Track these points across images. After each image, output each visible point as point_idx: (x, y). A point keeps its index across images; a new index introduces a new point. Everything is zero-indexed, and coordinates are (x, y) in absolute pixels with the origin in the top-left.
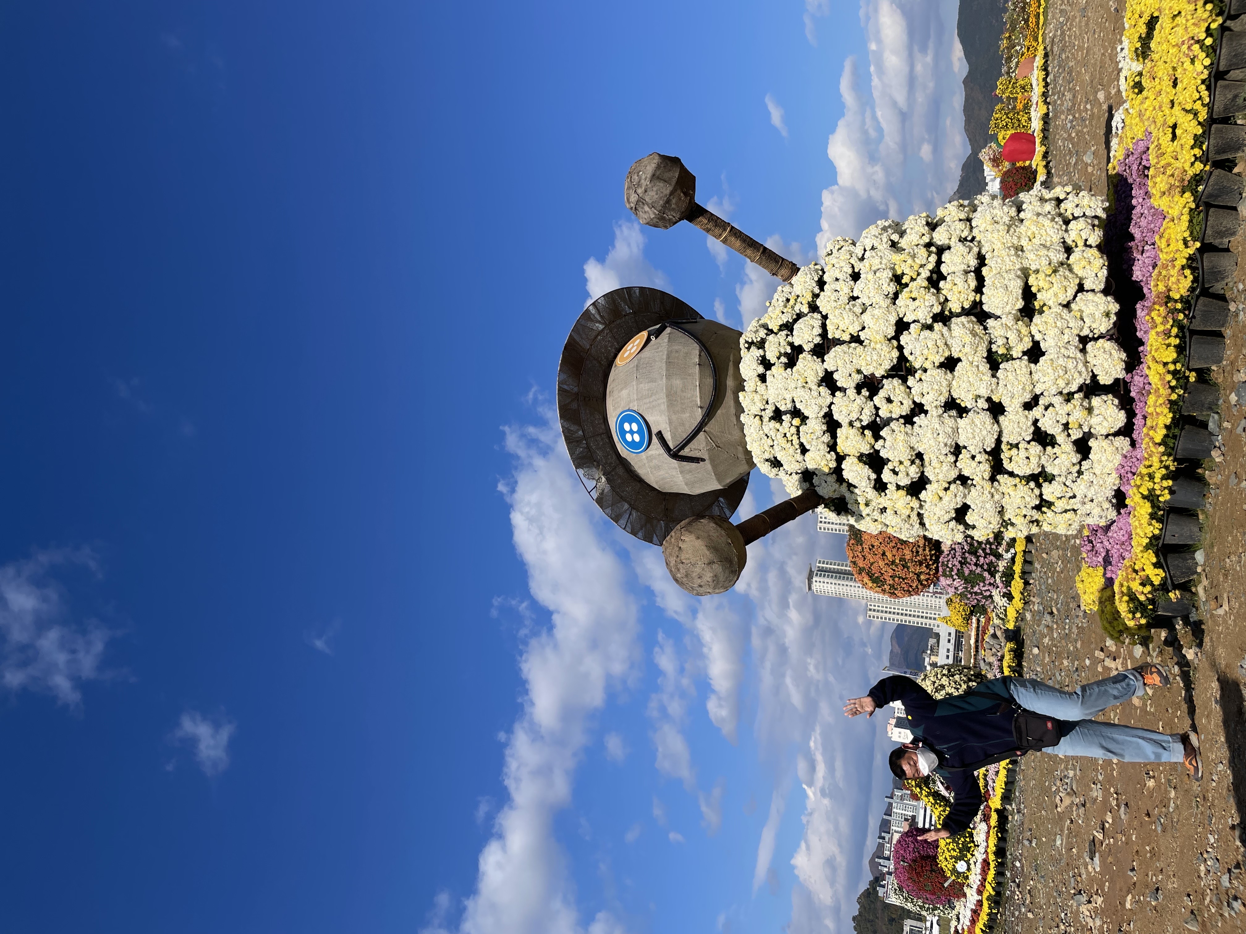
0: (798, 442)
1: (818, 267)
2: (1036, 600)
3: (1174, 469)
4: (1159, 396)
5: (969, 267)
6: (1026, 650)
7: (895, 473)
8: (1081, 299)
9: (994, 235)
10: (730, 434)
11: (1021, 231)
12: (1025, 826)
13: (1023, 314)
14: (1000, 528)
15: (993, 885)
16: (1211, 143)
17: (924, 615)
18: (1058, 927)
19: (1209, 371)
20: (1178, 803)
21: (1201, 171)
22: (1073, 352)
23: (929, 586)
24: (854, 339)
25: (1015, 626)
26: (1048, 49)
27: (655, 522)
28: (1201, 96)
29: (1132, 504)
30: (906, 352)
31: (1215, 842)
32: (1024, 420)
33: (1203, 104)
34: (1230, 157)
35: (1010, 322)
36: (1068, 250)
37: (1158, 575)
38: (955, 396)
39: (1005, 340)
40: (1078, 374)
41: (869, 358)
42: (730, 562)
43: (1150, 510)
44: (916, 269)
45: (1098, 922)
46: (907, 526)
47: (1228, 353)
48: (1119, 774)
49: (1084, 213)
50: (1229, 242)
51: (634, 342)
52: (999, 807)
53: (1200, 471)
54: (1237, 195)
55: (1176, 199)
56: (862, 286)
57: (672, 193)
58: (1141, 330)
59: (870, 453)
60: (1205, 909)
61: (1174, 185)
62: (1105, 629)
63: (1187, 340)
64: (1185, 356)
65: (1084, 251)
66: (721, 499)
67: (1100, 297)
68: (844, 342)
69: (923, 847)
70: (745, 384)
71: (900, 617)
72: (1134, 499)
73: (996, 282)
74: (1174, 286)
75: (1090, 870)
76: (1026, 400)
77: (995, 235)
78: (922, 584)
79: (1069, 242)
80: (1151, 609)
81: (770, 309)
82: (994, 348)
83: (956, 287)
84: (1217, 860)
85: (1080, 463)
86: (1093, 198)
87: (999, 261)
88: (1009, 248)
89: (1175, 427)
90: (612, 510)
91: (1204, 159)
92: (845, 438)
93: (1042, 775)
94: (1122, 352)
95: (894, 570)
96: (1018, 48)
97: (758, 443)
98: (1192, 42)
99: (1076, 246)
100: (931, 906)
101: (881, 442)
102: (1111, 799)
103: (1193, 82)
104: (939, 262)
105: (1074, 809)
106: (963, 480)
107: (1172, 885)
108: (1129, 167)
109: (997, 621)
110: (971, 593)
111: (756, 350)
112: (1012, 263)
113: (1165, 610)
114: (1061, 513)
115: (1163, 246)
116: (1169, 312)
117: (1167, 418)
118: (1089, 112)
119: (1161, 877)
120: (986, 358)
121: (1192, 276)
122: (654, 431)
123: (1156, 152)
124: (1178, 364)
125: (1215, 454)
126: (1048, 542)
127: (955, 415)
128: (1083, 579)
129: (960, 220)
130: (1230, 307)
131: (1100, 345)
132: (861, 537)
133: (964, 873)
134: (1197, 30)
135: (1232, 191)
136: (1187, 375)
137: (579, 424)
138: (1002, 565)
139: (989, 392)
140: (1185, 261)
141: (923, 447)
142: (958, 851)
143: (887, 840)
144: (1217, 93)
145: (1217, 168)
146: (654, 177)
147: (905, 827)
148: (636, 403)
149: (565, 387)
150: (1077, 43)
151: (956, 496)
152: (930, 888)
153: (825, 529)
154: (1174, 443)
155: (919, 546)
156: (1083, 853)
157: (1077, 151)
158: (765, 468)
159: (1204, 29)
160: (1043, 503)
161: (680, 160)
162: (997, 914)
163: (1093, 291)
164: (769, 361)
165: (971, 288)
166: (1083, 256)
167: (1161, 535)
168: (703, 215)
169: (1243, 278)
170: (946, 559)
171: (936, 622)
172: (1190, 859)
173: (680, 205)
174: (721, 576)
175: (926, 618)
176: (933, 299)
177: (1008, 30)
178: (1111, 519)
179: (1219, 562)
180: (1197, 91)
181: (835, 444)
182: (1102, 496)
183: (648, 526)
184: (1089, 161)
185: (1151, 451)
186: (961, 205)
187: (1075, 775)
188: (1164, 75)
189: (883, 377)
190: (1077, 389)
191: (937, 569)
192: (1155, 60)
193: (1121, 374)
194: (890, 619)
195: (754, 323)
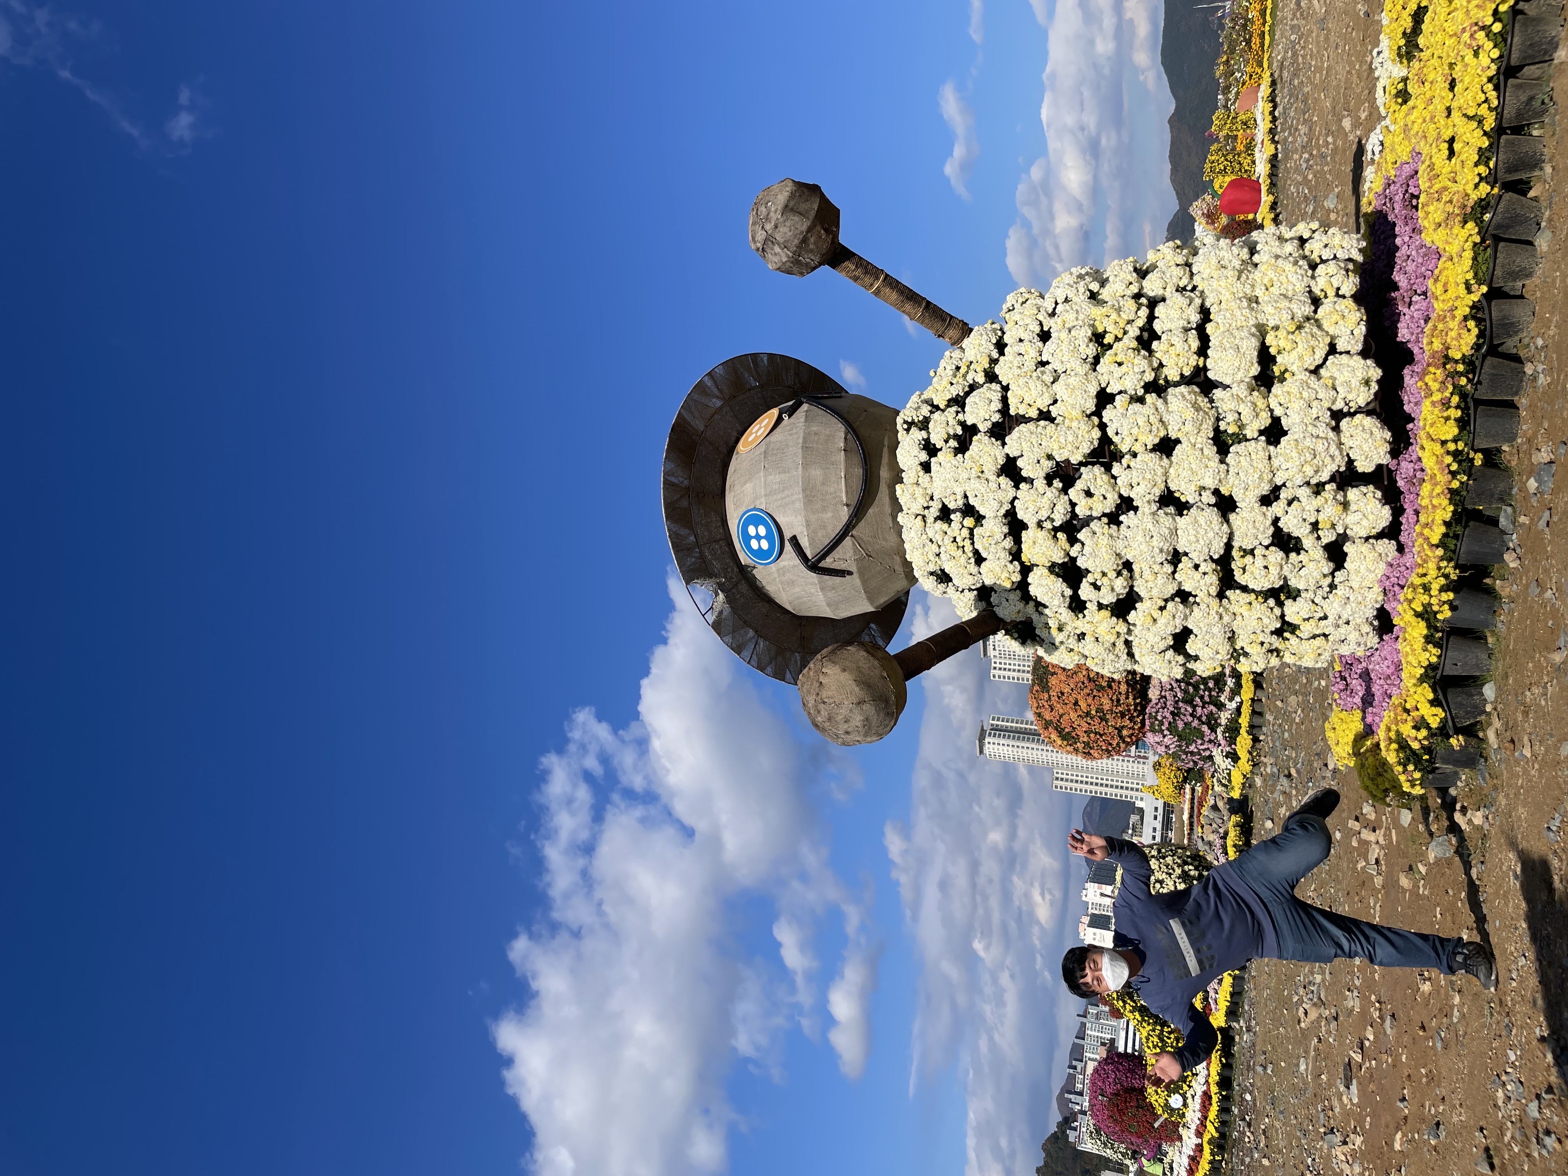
0: (971, 549)
1: (997, 326)
2: (1268, 760)
3: (1456, 578)
4: (1436, 484)
5: (1189, 323)
6: (1256, 825)
7: (1097, 588)
8: (1333, 363)
9: (1221, 283)
10: (885, 539)
11: (1256, 278)
12: (1258, 1048)
13: (1259, 383)
14: (1229, 659)
15: (1216, 1125)
16: (1500, 159)
17: (1125, 785)
19: (1500, 452)
20: (1465, 1011)
21: (1488, 194)
22: (1323, 430)
23: (1132, 744)
24: (1042, 416)
25: (1241, 795)
26: (1276, 75)
27: (789, 655)
28: (1487, 98)
29: (1402, 624)
30: (1110, 432)
31: (1516, 1060)
32: (1261, 519)
33: (1489, 108)
34: (1524, 176)
35: (1242, 391)
36: (1316, 302)
37: (1436, 715)
38: (1173, 487)
39: (1237, 415)
40: (1330, 459)
41: (1062, 440)
42: (887, 701)
43: (1425, 632)
44: (1122, 325)
45: (1357, 1169)
46: (1111, 657)
47: (1524, 427)
48: (1383, 978)
49: (1335, 255)
50: (1523, 286)
51: (760, 423)
52: (1223, 1025)
53: (1488, 581)
54: (1534, 226)
55: (1455, 231)
56: (1053, 347)
57: (809, 230)
58: (1410, 402)
59: (1064, 563)
60: (1505, 1149)
61: (1452, 213)
62: (1366, 788)
63: (1472, 412)
64: (1469, 432)
65: (1335, 302)
66: (873, 626)
67: (1357, 361)
68: (1030, 420)
69: (1127, 1077)
70: (903, 475)
71: (1094, 788)
72: (1403, 617)
73: (1224, 341)
74: (1454, 342)
75: (1346, 1102)
76: (1264, 493)
77: (1223, 283)
78: (1124, 742)
79: (1317, 291)
80: (1426, 760)
81: (935, 380)
82: (1223, 426)
83: (1173, 348)
84: (1521, 1082)
85: (1332, 574)
86: (1346, 236)
87: (1228, 315)
88: (1240, 299)
89: (1457, 524)
90: (733, 638)
91: (1491, 179)
92: (1031, 543)
93: (1279, 982)
94: (1386, 431)
95: (1089, 724)
96: (1238, 75)
97: (920, 551)
98: (1476, 28)
99: (1326, 297)
101: (1078, 546)
102: (1372, 1009)
103: (1477, 80)
104: (1151, 318)
105: (1323, 1024)
106: (1183, 596)
107: (1458, 1118)
108: (1391, 199)
109: (1218, 789)
110: (1186, 753)
111: (917, 431)
112: (1245, 318)
113: (1444, 761)
114: (1309, 639)
115: (1439, 293)
116: (1447, 376)
117: (1446, 512)
118: (1331, 146)
119: (1442, 1107)
120: (1212, 439)
121: (1476, 330)
122: (787, 535)
123: (1428, 174)
124: (1460, 443)
125: (1510, 560)
126: (1283, 686)
127: (1173, 512)
128: (1335, 726)
129: (1178, 265)
130: (1526, 370)
131: (1358, 422)
132: (1047, 682)
133: (1179, 1109)
134: (1482, 14)
135: (1527, 219)
136: (1471, 456)
137: (691, 528)
138: (1224, 718)
139: (1216, 482)
140: (1468, 310)
141: (1132, 554)
143: (1079, 1070)
144: (1507, 94)
145: (1507, 191)
146: (787, 209)
147: (1102, 1053)
148: (763, 500)
149: (673, 479)
150: (1313, 63)
151: (1174, 616)
153: (999, 677)
154: (1456, 545)
155: (1120, 693)
156: (1335, 1081)
157: (1315, 197)
158: (927, 584)
159: (1490, 12)
160: (1285, 627)
161: (820, 188)
162: (1221, 1161)
163: (1348, 352)
164: (934, 445)
165: (1192, 350)
166: (1335, 309)
167: (1439, 664)
168: (849, 259)
169: (1543, 331)
170: (1154, 710)
171: (1139, 794)
172: (1483, 1082)
173: (820, 245)
174: (875, 721)
175: (1127, 788)
176: (1144, 363)
177: (1225, 53)
178: (1372, 648)
179: (1516, 695)
180: (1483, 91)
181: (1020, 551)
182: (1360, 617)
183: (780, 659)
184: (1332, 206)
185: (1426, 555)
186: (1178, 247)
187: (1323, 980)
188: (1437, 76)
189: (1081, 464)
190: (1328, 478)
191: (1143, 722)
192: (1425, 58)
193: (1385, 460)
194: (1081, 790)
195: (914, 398)
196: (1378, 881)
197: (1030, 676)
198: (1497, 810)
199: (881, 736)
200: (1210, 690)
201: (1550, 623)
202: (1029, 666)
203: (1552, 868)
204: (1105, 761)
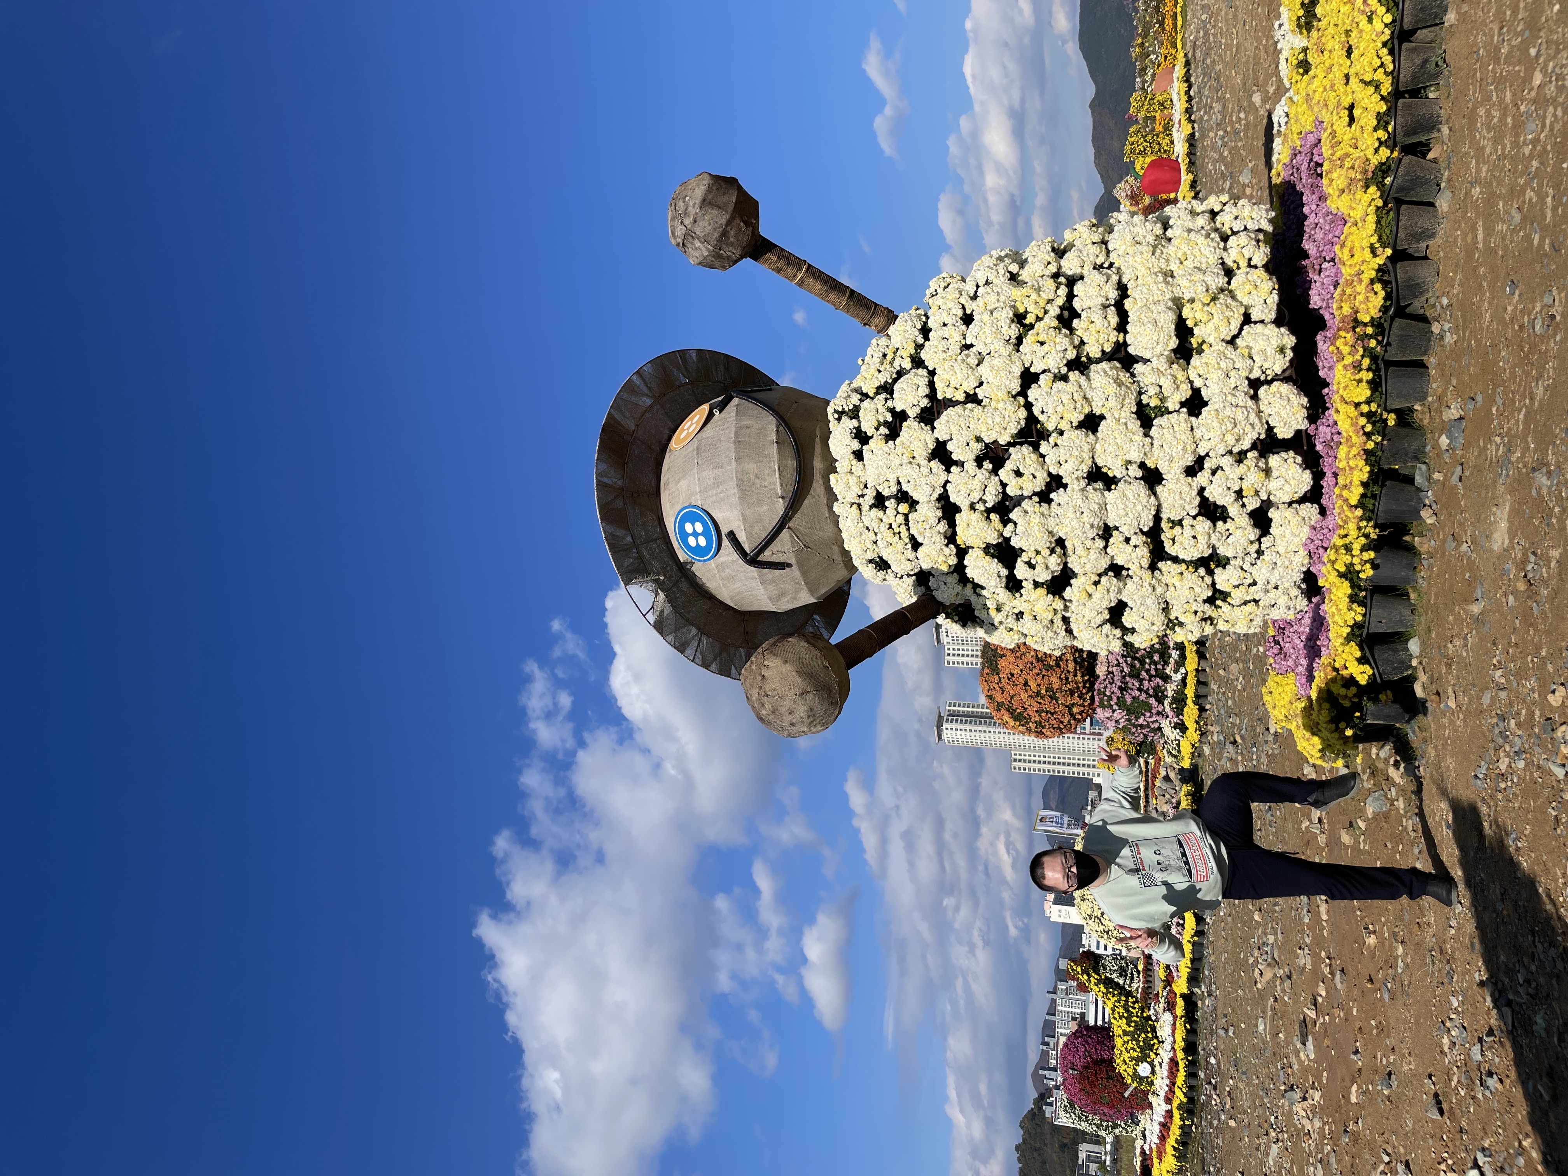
0: (907, 534)
1: (921, 312)
2: (1214, 729)
3: (1376, 537)
4: (1352, 446)
5: (1107, 300)
7: (1032, 566)
8: (1248, 332)
9: (1136, 258)
10: (821, 529)
11: (1170, 252)
12: (1219, 1012)
13: (1178, 356)
14: (1165, 630)
15: (1184, 1090)
16: (1398, 122)
17: (1081, 762)
18: (1267, 1134)
19: (1412, 412)
20: (1409, 961)
21: (1388, 158)
22: (1242, 399)
23: (1084, 721)
24: (969, 399)
25: (1191, 764)
26: (1190, 55)
27: (732, 650)
28: (1382, 63)
29: (1328, 586)
30: (1036, 411)
31: (1459, 1006)
32: (1187, 489)
33: (1385, 73)
34: (1423, 138)
35: (1162, 364)
36: (1229, 273)
37: (1364, 673)
38: (1100, 465)
39: (1158, 388)
40: (1250, 427)
41: (990, 422)
42: (829, 690)
43: (1349, 591)
44: (1042, 304)
45: (1317, 1124)
46: (1050, 634)
47: (1434, 386)
48: (1331, 933)
49: (1245, 227)
50: (1427, 247)
51: (692, 419)
52: (1185, 991)
53: (1407, 538)
54: (1435, 187)
55: (1358, 196)
56: (976, 330)
57: (729, 223)
58: (1324, 367)
59: (998, 543)
60: (1453, 1093)
61: (1355, 179)
63: (1383, 373)
64: (1381, 393)
65: (1247, 273)
66: (816, 617)
67: (1272, 329)
68: (957, 403)
69: (1096, 1050)
70: (837, 464)
71: (1051, 767)
72: (1328, 578)
73: (1142, 316)
74: (1363, 306)
75: (1303, 1059)
76: (1188, 464)
77: (1138, 259)
78: (1075, 719)
79: (1229, 262)
80: (1357, 717)
81: (863, 368)
82: (1145, 399)
83: (1092, 325)
84: (1464, 1027)
85: (1259, 540)
86: (1255, 207)
87: (1145, 290)
88: (1155, 274)
89: (1374, 484)
90: (675, 637)
91: (1390, 143)
92: (965, 526)
93: (1236, 945)
94: (1303, 397)
95: (1040, 703)
96: (1153, 57)
97: (858, 539)
99: (1238, 268)
100: (1110, 1124)
101: (1010, 527)
102: (1323, 966)
103: (1372, 45)
104: (1071, 296)
105: (1278, 983)
106: (1116, 570)
107: (1408, 1066)
108: (1298, 169)
109: (1169, 760)
110: (1136, 726)
111: (848, 420)
112: (1161, 293)
113: (1375, 717)
114: (1240, 606)
115: (1345, 258)
116: (1357, 339)
117: (1363, 473)
118: (1243, 122)
119: (1392, 1057)
120: (1135, 413)
121: (1383, 293)
122: (724, 531)
123: (1331, 141)
124: (1372, 404)
125: (1426, 514)
126: (1225, 655)
127: (1102, 487)
128: (1271, 690)
129: (1094, 243)
130: (1433, 329)
131: (1275, 389)
132: (997, 664)
133: (1148, 1077)
135: (1427, 182)
136: (1384, 417)
137: (627, 528)
138: (1170, 689)
139: (1142, 455)
140: (1374, 273)
141: (1064, 531)
142: (1138, 1050)
143: (1052, 1046)
144: (1402, 58)
145: (1407, 154)
146: (705, 203)
147: (1074, 1027)
148: (698, 497)
149: (606, 480)
150: (1223, 41)
151: (1108, 591)
152: (1108, 1100)
153: (954, 663)
154: (1374, 505)
155: (1068, 672)
156: (1292, 1039)
157: (1231, 173)
158: (867, 572)
160: (1217, 595)
161: (737, 180)
162: (1191, 1126)
163: (1262, 322)
164: (865, 433)
165: (1112, 326)
166: (1247, 279)
167: (1364, 622)
168: (770, 251)
169: (1447, 290)
170: (1102, 686)
171: (1096, 771)
172: (1429, 1030)
173: (740, 238)
174: (819, 710)
175: (1084, 765)
176: (1066, 341)
177: (1140, 35)
178: (1302, 611)
179: (1440, 650)
180: (1378, 56)
181: (954, 534)
182: (1288, 581)
183: (724, 655)
184: (1247, 181)
185: (1346, 516)
186: (1094, 225)
187: (1276, 940)
188: (1335, 45)
189: (1010, 444)
190: (1249, 446)
191: (1092, 698)
192: (1323, 27)
193: (1303, 425)
194: (1039, 770)
195: (844, 388)
196: (1322, 839)
197: (980, 660)
198: (1427, 762)
199: (826, 726)
200: (1156, 663)
201: (1467, 575)
202: (977, 651)
203: (1482, 815)
204: (1056, 739)
